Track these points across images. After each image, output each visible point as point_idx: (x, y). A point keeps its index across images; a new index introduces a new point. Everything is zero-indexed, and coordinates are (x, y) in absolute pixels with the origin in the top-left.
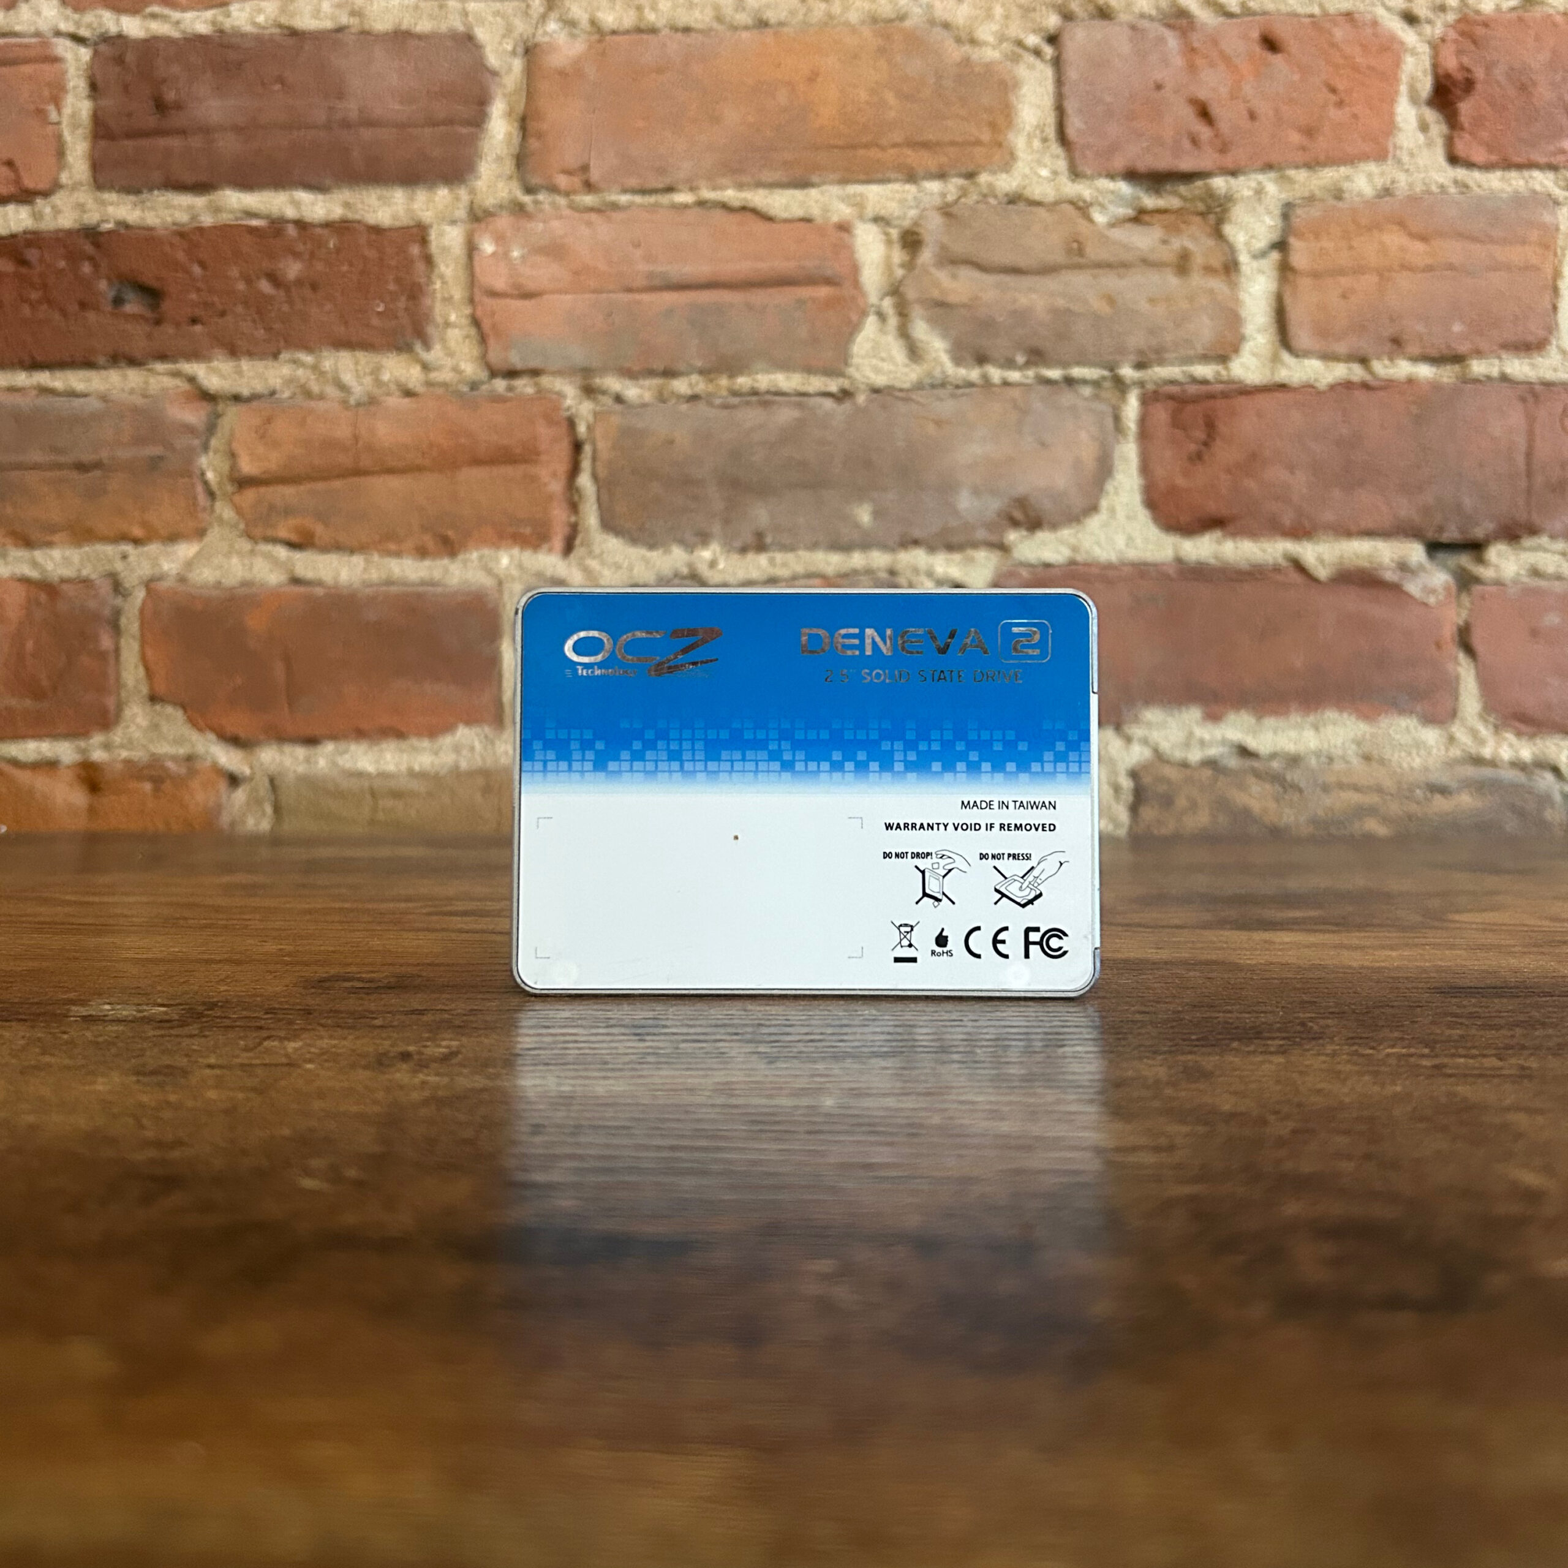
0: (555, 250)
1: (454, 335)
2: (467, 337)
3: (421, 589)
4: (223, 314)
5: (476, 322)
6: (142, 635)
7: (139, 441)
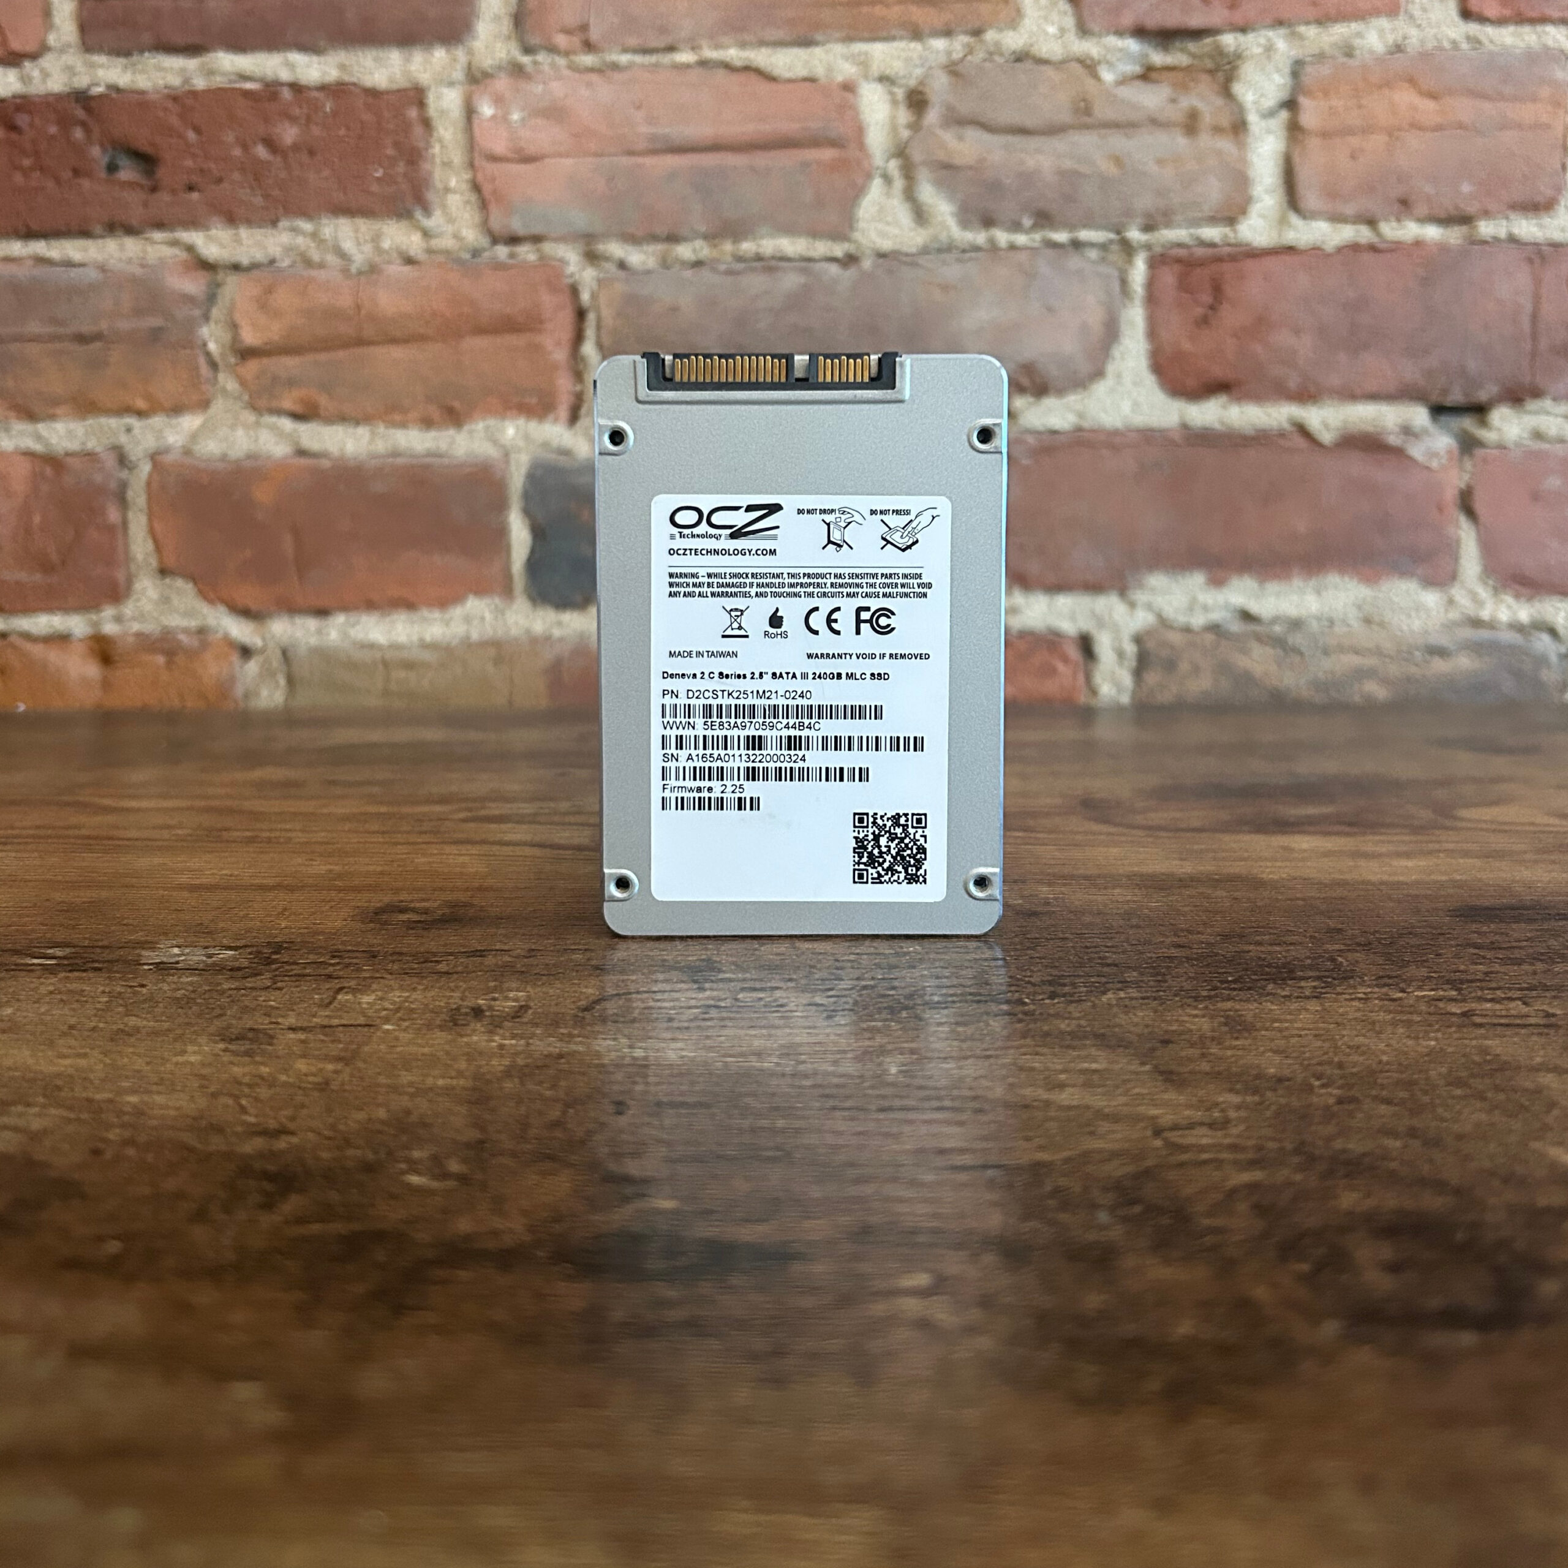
0: (554, 112)
1: (454, 201)
2: (467, 202)
3: (428, 460)
4: (220, 180)
5: (476, 187)
6: (150, 508)
7: (138, 312)
